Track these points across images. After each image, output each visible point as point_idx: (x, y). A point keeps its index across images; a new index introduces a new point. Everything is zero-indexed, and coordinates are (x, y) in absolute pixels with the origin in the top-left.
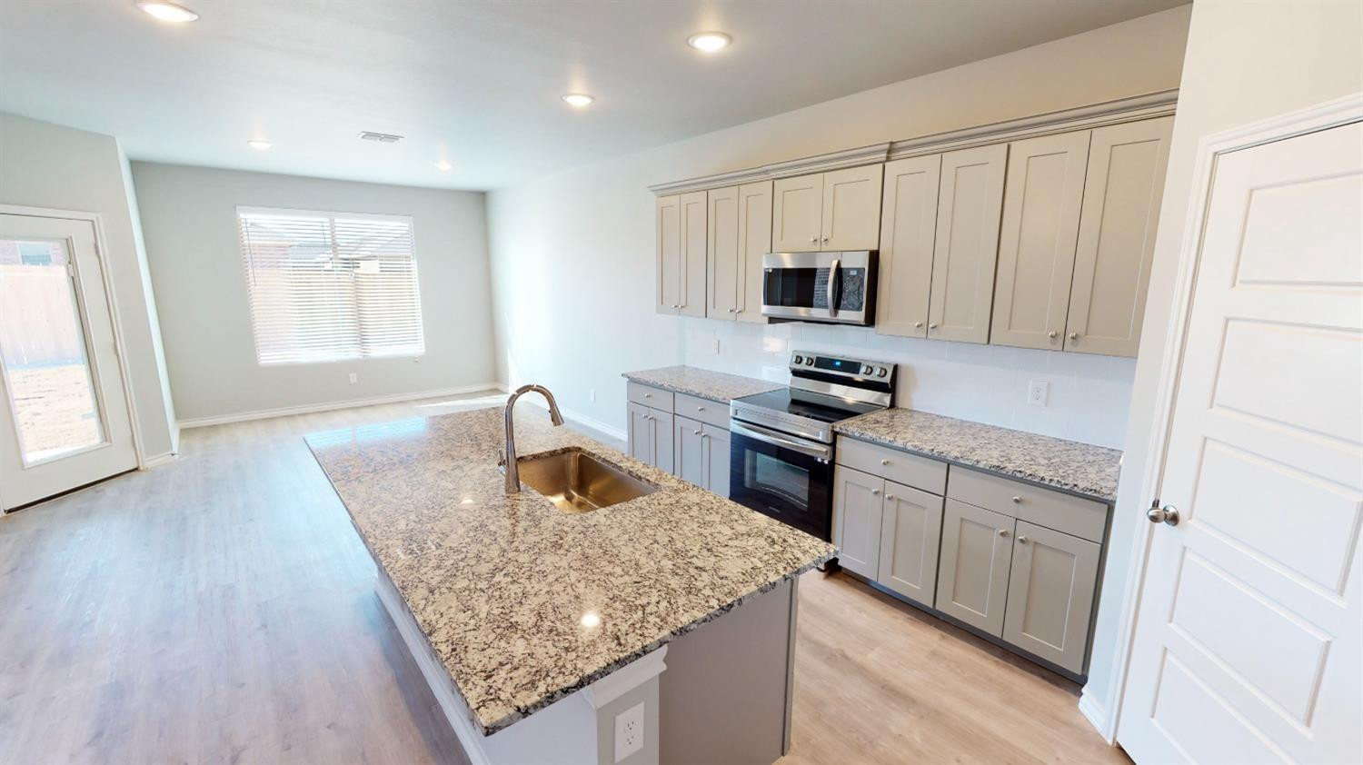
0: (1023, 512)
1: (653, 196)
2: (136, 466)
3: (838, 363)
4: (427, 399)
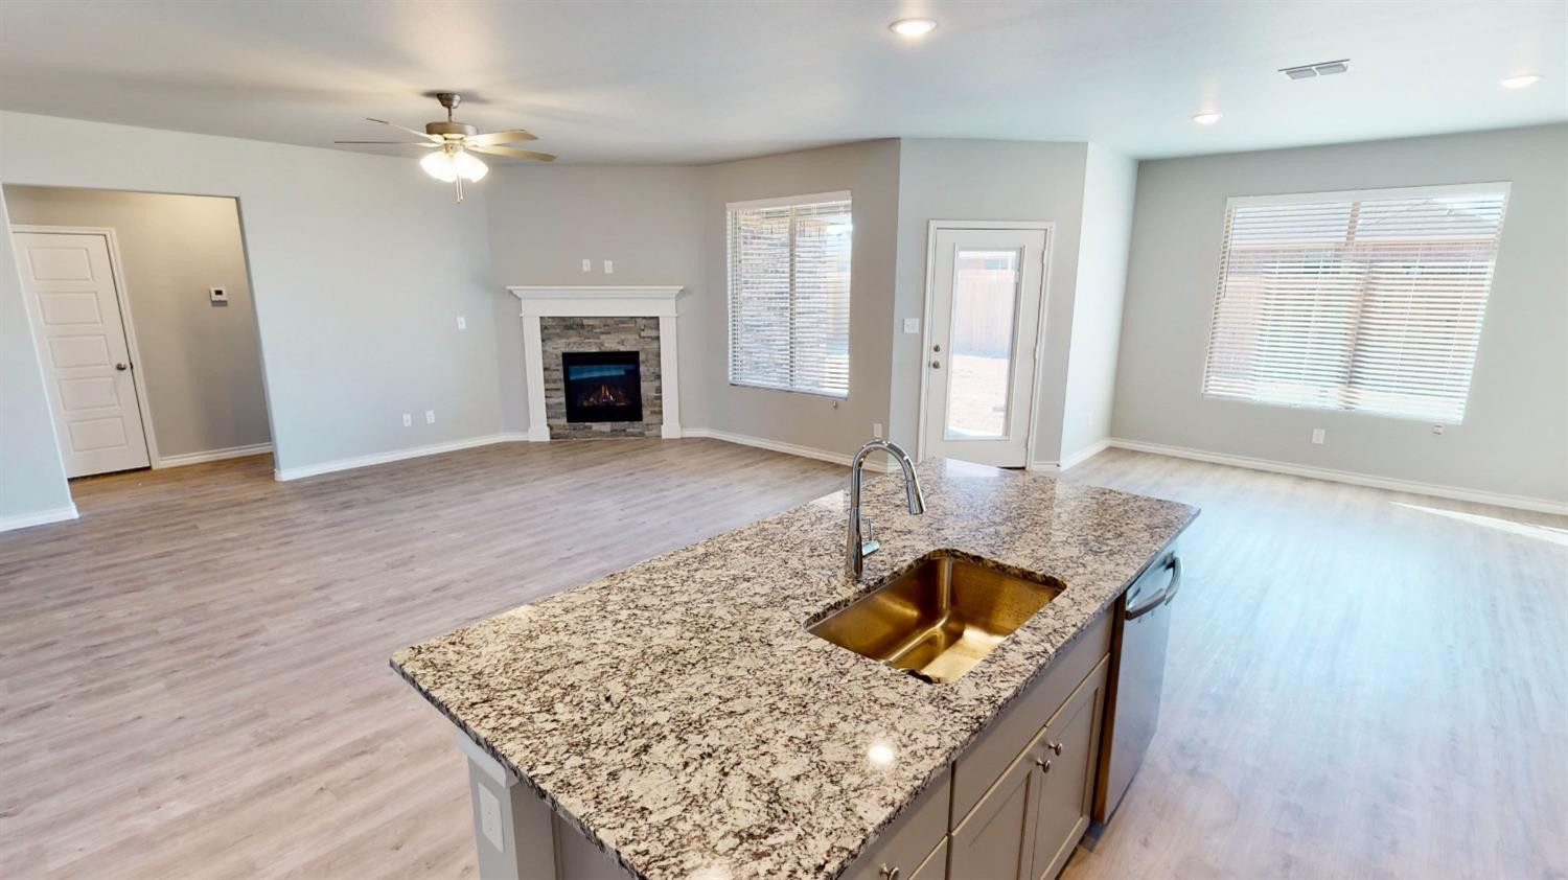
2: (1023, 465)
4: (1415, 496)
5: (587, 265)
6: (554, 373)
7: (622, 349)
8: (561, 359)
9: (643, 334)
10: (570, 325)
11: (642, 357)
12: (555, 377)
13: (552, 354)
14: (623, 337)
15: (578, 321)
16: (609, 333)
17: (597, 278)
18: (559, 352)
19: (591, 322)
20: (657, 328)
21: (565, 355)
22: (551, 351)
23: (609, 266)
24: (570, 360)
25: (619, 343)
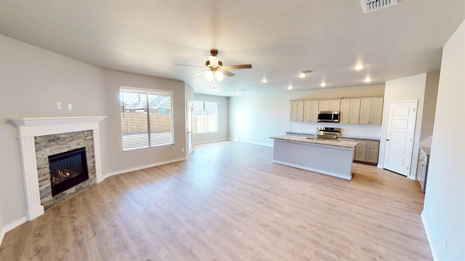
0: (368, 144)
1: (290, 102)
3: (329, 128)
5: (59, 106)
6: (43, 170)
7: (79, 147)
8: (48, 160)
9: (87, 138)
10: (53, 139)
11: (87, 149)
12: (45, 172)
13: (41, 158)
14: (78, 141)
15: (57, 136)
16: (72, 140)
17: (65, 113)
18: (46, 156)
19: (63, 136)
20: (92, 135)
21: (49, 157)
22: (41, 156)
23: (70, 107)
24: (53, 159)
25: (77, 145)
